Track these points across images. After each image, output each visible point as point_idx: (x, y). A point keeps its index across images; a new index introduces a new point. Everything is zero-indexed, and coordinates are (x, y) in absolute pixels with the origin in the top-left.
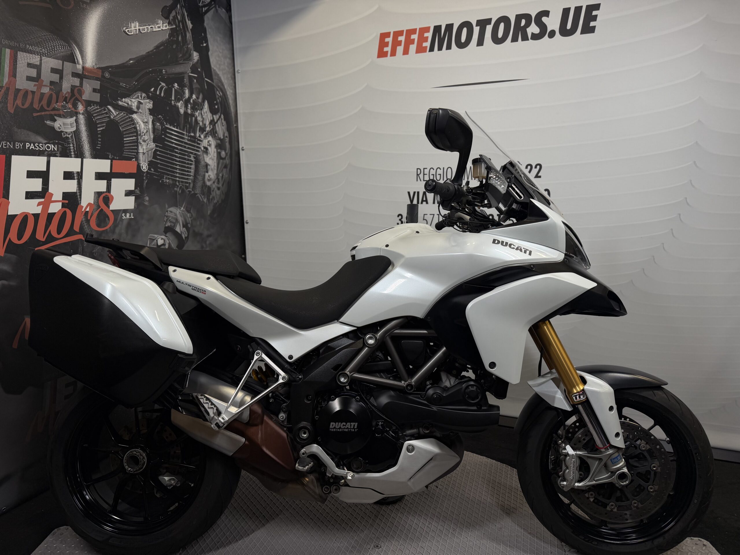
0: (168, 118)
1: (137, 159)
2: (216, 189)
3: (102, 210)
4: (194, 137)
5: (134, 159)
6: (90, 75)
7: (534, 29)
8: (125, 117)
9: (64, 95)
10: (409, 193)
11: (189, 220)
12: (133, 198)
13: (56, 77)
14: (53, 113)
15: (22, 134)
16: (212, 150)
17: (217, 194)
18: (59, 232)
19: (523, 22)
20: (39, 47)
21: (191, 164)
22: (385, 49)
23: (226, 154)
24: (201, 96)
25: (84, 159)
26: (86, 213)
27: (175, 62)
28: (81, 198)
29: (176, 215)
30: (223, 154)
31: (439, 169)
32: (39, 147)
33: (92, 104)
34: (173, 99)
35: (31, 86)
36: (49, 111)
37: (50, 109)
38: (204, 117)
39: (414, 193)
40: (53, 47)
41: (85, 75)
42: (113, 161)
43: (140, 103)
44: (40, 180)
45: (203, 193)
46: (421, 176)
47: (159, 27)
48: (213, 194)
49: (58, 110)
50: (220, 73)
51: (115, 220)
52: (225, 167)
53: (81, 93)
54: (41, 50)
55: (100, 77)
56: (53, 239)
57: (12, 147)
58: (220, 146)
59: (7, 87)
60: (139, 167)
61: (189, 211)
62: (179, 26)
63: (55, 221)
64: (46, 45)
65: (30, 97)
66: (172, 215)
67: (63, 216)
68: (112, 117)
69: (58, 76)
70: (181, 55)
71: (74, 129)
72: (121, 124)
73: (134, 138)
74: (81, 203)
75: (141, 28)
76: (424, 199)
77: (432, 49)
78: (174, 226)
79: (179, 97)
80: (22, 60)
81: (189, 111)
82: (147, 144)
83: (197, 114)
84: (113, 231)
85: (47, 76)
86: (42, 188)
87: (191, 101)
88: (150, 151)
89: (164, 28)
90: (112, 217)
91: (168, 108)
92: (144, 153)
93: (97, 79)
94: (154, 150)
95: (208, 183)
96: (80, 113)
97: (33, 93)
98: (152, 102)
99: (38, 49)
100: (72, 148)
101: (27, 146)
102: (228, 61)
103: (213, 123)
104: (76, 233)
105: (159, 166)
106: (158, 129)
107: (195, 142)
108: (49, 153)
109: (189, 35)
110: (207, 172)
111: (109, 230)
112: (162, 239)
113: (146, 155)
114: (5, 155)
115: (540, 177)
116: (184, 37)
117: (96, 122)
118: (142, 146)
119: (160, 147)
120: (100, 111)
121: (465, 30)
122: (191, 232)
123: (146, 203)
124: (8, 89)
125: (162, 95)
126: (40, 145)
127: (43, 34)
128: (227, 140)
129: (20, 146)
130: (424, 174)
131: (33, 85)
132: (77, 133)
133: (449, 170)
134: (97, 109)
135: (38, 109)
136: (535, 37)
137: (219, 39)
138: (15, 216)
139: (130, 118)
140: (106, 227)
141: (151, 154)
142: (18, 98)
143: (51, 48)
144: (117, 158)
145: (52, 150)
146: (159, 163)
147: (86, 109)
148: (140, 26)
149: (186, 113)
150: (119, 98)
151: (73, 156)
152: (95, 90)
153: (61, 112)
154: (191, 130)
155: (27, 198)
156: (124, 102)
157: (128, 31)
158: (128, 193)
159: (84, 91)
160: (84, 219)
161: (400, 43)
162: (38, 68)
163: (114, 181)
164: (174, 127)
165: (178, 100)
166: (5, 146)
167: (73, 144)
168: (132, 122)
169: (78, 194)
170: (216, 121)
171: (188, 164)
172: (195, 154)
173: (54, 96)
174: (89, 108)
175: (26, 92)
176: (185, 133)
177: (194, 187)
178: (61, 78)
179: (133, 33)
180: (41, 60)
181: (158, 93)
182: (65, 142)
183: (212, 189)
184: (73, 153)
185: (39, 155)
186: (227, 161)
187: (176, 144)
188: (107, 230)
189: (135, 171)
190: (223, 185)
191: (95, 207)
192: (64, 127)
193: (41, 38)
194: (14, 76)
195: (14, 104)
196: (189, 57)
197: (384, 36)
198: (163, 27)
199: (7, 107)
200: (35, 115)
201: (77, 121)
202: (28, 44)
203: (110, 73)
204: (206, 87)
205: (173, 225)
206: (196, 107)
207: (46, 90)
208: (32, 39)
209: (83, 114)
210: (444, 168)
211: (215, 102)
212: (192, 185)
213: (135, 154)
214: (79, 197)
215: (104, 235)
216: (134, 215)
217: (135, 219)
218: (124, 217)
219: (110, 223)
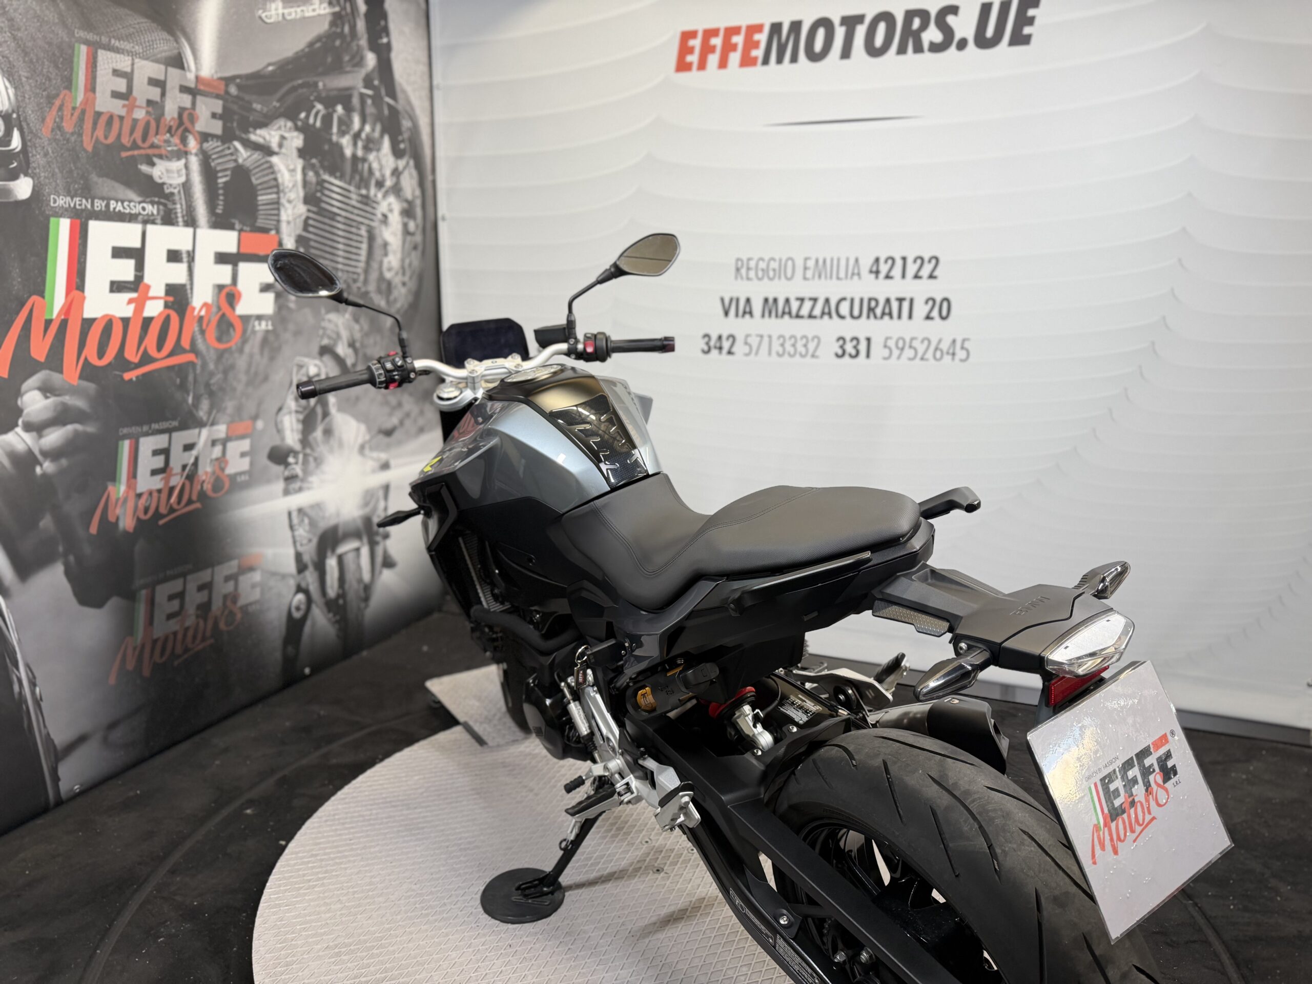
0: (326, 164)
1: (278, 231)
2: (400, 285)
3: (223, 315)
4: (367, 197)
5: (273, 232)
6: (207, 89)
7: (932, 35)
8: (259, 160)
9: (167, 122)
10: (722, 300)
11: (358, 336)
12: (270, 297)
13: (154, 93)
14: (150, 152)
15: (104, 185)
16: (395, 219)
17: (401, 295)
18: (160, 347)
19: (916, 23)
20: (129, 42)
21: (361, 242)
22: (689, 58)
23: (417, 226)
24: (378, 128)
25: (199, 231)
26: (201, 318)
27: (337, 68)
28: (192, 293)
29: (337, 326)
30: (412, 226)
31: (772, 263)
32: (130, 208)
33: (210, 139)
34: (335, 129)
35: (117, 107)
36: (144, 148)
37: (147, 145)
38: (384, 162)
39: (731, 300)
40: (151, 43)
41: (199, 90)
42: (243, 234)
43: (283, 138)
44: (130, 264)
45: (379, 291)
46: (743, 271)
47: (314, 10)
48: (395, 293)
49: (158, 147)
50: (409, 89)
51: (244, 332)
52: (415, 248)
53: (193, 119)
54: (133, 47)
55: (222, 93)
56: (152, 360)
57: (89, 206)
58: (407, 213)
59: (82, 110)
60: (280, 243)
61: (357, 320)
62: (344, 8)
63: (154, 330)
64: (140, 39)
65: (116, 125)
66: (330, 326)
67: (167, 320)
68: (240, 161)
69: (158, 91)
70: (347, 58)
71: (183, 179)
72: (254, 172)
73: (274, 196)
74: (192, 301)
75: (286, 11)
76: (748, 310)
77: (766, 61)
78: (335, 344)
79: (344, 128)
80: (104, 64)
81: (360, 153)
82: (294, 207)
83: (372, 157)
84: (241, 351)
85: (143, 92)
86: (136, 276)
87: (363, 135)
88: (298, 220)
89: (322, 12)
90: (239, 326)
91: (326, 147)
92: (288, 222)
93: (218, 97)
94: (303, 217)
95: (388, 275)
96: (191, 154)
97: (121, 118)
98: (301, 137)
99: (126, 45)
100: (179, 210)
101: (112, 207)
102: (424, 68)
103: (396, 173)
104: (184, 351)
105: (312, 243)
106: (311, 183)
107: (366, 204)
108: (146, 218)
109: (361, 25)
110: (386, 254)
111: (234, 348)
112: (316, 365)
113: (292, 224)
114: (78, 221)
115: (935, 277)
116: (353, 28)
117: (215, 167)
118: (286, 210)
119: (314, 212)
120: (222, 151)
121: (821, 33)
122: (360, 355)
123: (292, 305)
124: (83, 112)
125: (318, 124)
126: (132, 204)
127: (135, 19)
128: (418, 202)
129: (101, 205)
130: (748, 269)
131: (121, 106)
132: (187, 186)
133: (790, 263)
134: (218, 147)
135: (129, 145)
136: (936, 48)
137: (407, 30)
138: (93, 320)
139: (267, 162)
140: (228, 341)
141: (300, 223)
142: (99, 126)
143: (148, 44)
144: (248, 229)
145: (150, 213)
146: (309, 239)
147: (201, 147)
148: (284, 8)
149: (354, 156)
150: (251, 130)
151: (181, 223)
152: (214, 116)
153: (163, 152)
154: (363, 184)
155: (112, 291)
156: (260, 136)
157: (266, 16)
158: (266, 288)
159: (198, 118)
160: (196, 329)
161: (712, 49)
162: (128, 77)
163: (243, 267)
164: (336, 178)
165: (342, 133)
166: (80, 205)
167: (181, 205)
168: (270, 171)
169: (188, 287)
170: (401, 167)
171: (357, 241)
172: (369, 226)
173: (153, 125)
174: (205, 145)
175: (111, 117)
176: (352, 188)
177: (366, 281)
178: (163, 94)
179: (272, 20)
180: (133, 64)
181: (311, 121)
182: (169, 201)
183: (393, 284)
184: (180, 220)
185: (130, 221)
186: (418, 238)
187: (339, 208)
188: (230, 348)
189: (273, 251)
190: (411, 278)
191: (214, 309)
192: (169, 177)
193: (134, 28)
194: (93, 90)
195: (92, 137)
196: (359, 62)
197: (687, 36)
198: (320, 8)
199: (82, 141)
200: (124, 154)
201: (186, 167)
202: (114, 37)
203: (240, 87)
204: (386, 112)
205: (332, 342)
206: (371, 146)
207: (140, 114)
208: (119, 29)
209: (196, 155)
210: (780, 260)
211: (400, 138)
212: (362, 278)
213: (275, 223)
214: (189, 291)
215: (226, 355)
216: (273, 325)
217: (274, 331)
218: (257, 328)
219: (236, 336)
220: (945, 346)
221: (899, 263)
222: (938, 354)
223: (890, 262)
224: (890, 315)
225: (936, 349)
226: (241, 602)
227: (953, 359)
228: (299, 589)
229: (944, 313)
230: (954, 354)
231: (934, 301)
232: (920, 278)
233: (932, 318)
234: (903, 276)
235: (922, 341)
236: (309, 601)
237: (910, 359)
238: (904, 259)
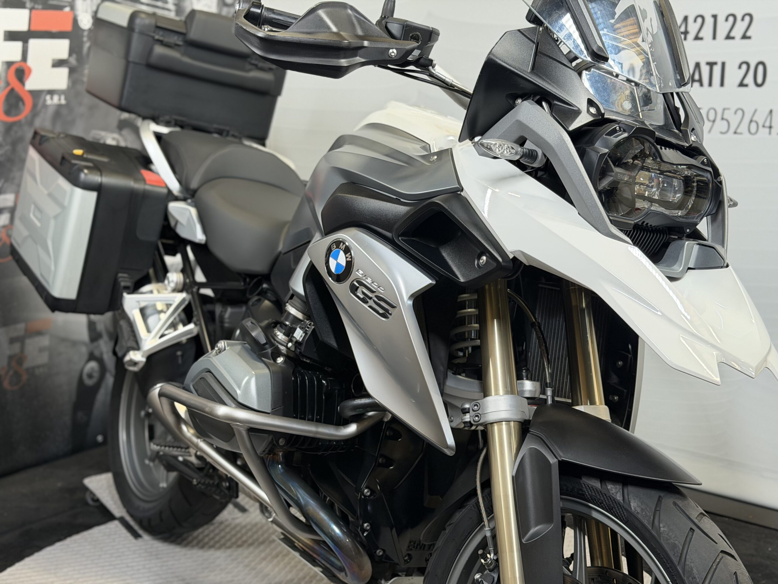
1: (73, 8)
3: (12, 90)
5: (67, 9)
12: (64, 71)
42: (34, 11)
51: (35, 106)
60: (75, 21)
84: (31, 123)
90: (29, 101)
111: (23, 120)
113: (88, 1)
115: (749, 38)
140: (17, 115)
144: (40, 7)
158: (58, 63)
163: (33, 43)
188: (19, 121)
189: (68, 28)
215: (15, 128)
216: (66, 99)
217: (67, 105)
218: (49, 102)
219: (26, 111)
220: (760, 118)
221: (709, 21)
222: (753, 127)
223: (699, 20)
224: (700, 81)
225: (751, 121)
226: (27, 364)
227: (770, 133)
228: (92, 357)
229: (760, 80)
230: (770, 127)
231: (748, 64)
232: (733, 38)
233: (746, 86)
234: (714, 37)
235: (736, 113)
236: (103, 369)
237: (722, 133)
238: (715, 17)
